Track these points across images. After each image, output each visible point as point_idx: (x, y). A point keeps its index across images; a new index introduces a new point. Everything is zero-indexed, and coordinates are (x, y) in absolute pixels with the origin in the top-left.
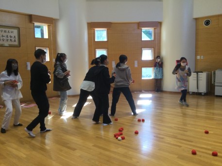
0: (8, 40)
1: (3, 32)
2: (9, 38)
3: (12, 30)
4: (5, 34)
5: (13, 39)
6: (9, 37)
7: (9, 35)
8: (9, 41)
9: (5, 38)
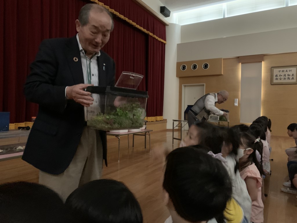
0: (285, 79)
1: (281, 72)
2: (287, 77)
3: (290, 69)
4: (282, 74)
5: (291, 77)
6: (287, 75)
7: (287, 74)
8: (287, 79)
9: (282, 77)
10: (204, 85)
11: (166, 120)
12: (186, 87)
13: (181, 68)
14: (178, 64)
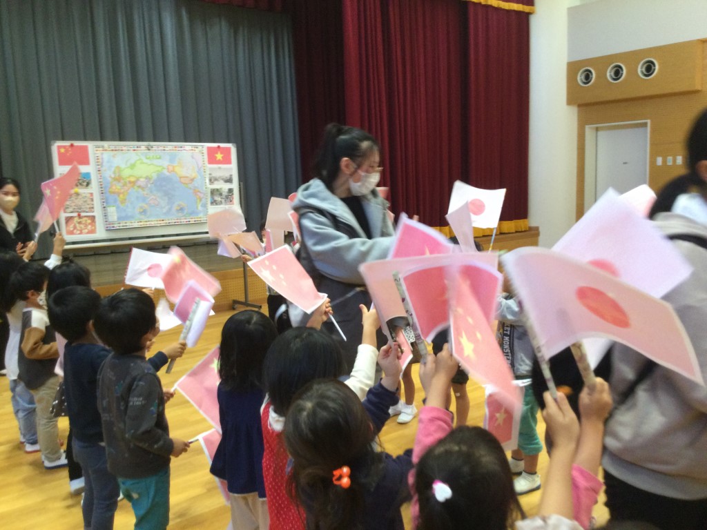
10: (645, 125)
11: (537, 229)
12: (600, 133)
13: (580, 78)
14: (573, 68)
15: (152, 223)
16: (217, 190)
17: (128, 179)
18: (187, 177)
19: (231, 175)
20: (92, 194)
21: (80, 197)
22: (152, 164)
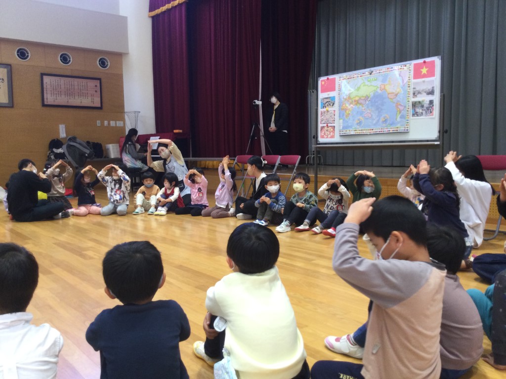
15: (364, 131)
16: (419, 102)
17: (354, 99)
18: (393, 93)
19: (433, 87)
20: (335, 111)
21: (329, 113)
22: (371, 85)
